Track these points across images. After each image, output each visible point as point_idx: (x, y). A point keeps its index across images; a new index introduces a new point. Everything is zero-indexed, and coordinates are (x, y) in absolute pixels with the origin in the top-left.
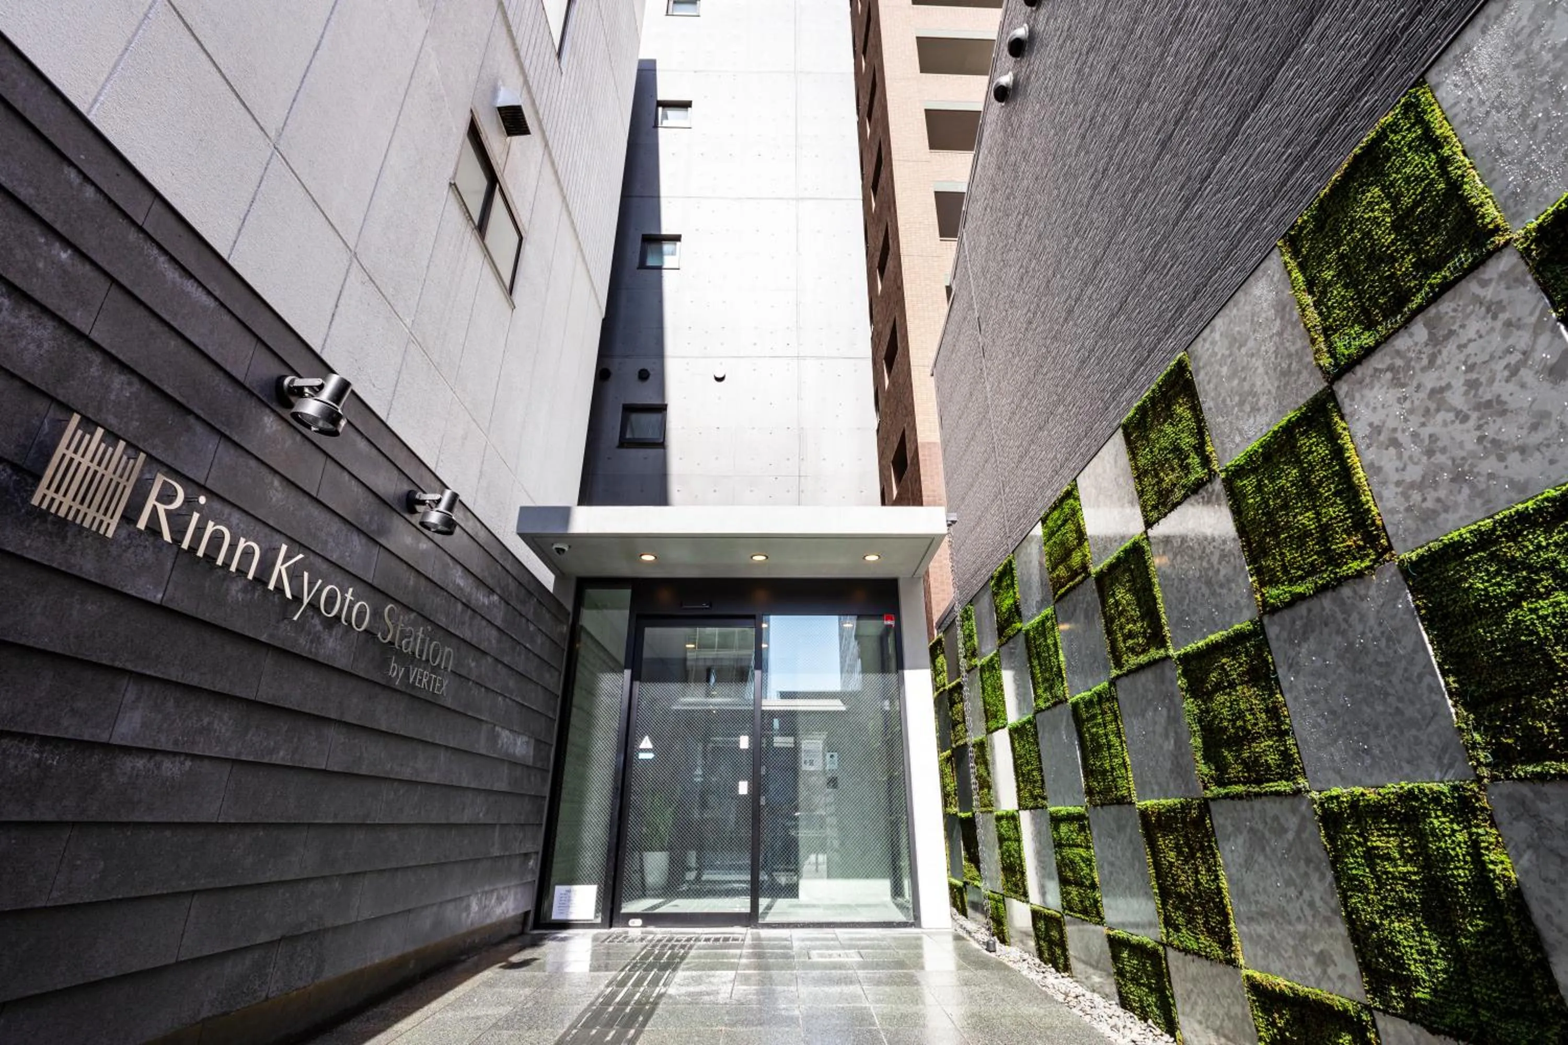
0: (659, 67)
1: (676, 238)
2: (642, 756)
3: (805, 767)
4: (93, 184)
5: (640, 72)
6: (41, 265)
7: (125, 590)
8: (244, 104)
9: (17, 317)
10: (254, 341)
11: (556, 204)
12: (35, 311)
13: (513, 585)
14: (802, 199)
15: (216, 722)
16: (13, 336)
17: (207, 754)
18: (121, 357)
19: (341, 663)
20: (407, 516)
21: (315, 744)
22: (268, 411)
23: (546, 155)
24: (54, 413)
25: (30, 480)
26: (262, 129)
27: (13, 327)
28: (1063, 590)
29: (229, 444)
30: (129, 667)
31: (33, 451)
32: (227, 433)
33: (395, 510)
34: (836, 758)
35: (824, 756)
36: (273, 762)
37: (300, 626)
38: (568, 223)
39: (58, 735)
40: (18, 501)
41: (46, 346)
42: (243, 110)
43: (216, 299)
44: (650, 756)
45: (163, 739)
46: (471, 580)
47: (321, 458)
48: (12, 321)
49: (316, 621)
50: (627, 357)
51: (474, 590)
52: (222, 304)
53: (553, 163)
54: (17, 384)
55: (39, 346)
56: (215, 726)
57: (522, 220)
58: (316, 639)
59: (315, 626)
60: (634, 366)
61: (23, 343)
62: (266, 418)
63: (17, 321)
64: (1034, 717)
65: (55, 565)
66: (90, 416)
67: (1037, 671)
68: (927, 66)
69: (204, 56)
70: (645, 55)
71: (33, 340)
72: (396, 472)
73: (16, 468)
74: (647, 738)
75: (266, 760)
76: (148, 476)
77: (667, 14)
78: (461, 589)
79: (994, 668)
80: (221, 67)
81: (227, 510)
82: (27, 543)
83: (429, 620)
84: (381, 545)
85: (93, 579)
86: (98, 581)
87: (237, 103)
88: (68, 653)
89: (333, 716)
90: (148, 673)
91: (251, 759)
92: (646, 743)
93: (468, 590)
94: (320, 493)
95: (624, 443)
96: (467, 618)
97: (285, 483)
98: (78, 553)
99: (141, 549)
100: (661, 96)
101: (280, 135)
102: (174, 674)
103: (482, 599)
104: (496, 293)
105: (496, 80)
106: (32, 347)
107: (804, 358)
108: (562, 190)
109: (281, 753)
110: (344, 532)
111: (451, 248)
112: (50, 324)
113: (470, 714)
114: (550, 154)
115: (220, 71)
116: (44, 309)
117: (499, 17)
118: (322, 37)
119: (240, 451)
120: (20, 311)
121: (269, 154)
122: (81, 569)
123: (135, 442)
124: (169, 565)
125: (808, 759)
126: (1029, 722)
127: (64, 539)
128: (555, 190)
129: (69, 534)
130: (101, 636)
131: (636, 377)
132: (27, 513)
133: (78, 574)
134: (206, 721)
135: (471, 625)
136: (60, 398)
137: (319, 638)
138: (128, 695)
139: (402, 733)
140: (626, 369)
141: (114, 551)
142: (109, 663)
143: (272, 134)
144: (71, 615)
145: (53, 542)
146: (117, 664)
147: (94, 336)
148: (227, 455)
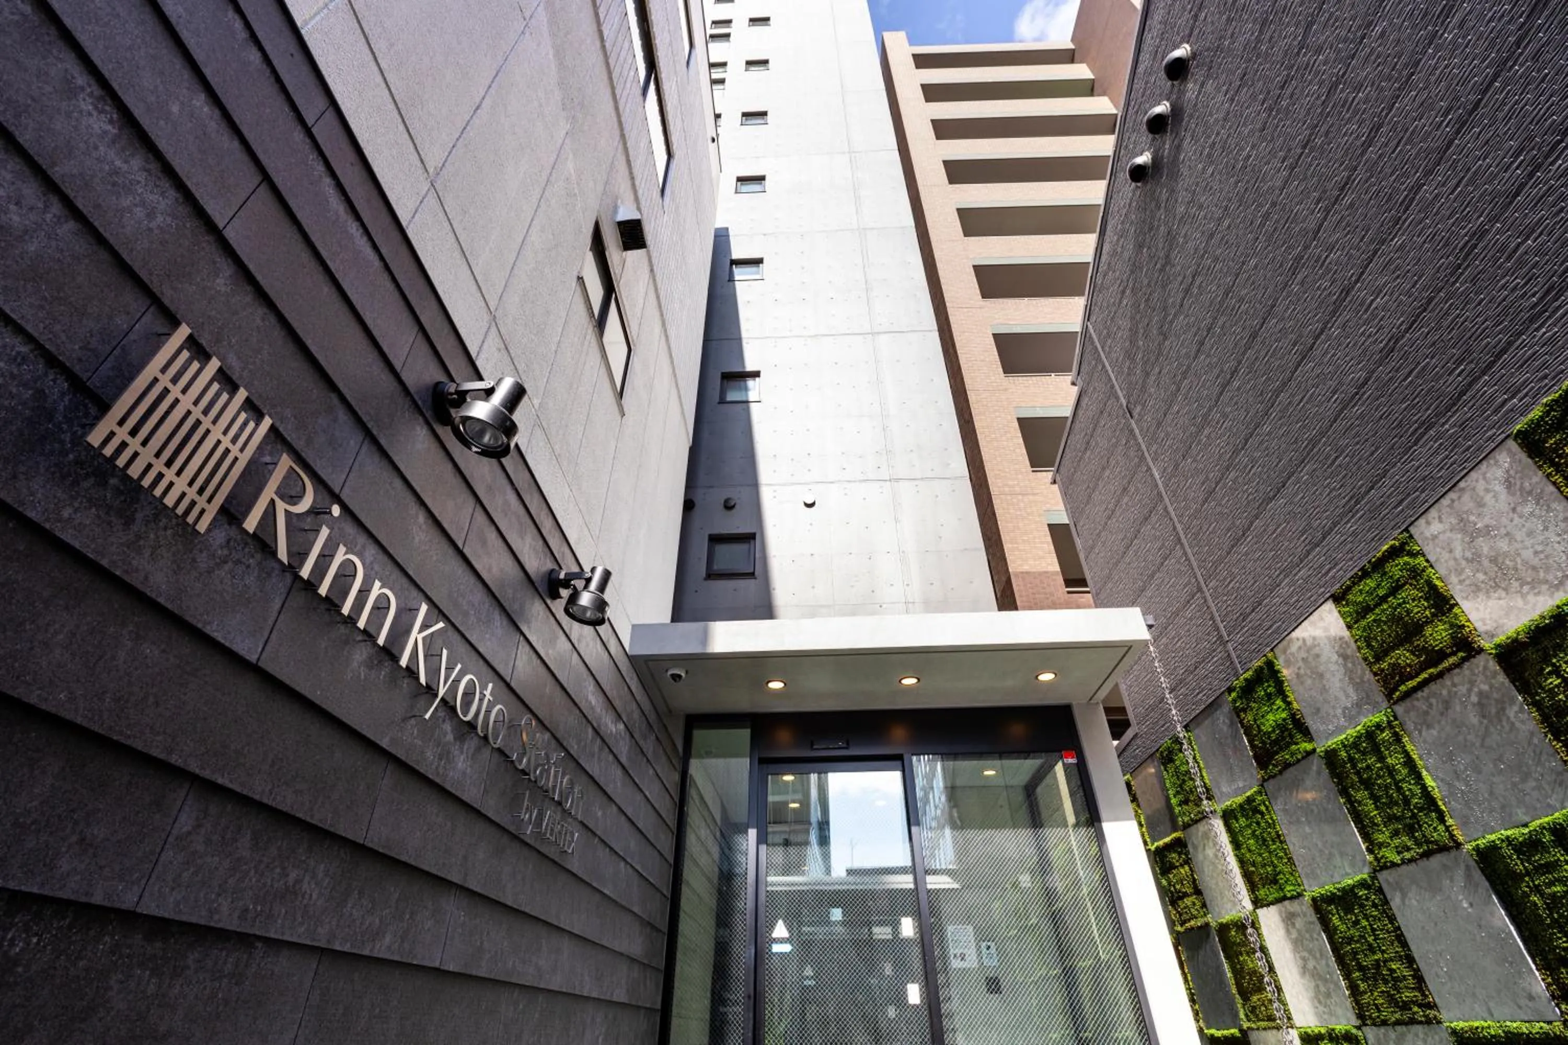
0: (731, 233)
1: (756, 374)
2: (777, 948)
3: (956, 964)
4: (261, 49)
5: (717, 236)
6: (175, 109)
7: (208, 630)
8: (408, 131)
9: (126, 162)
10: (416, 329)
11: (657, 329)
12: (154, 166)
13: (636, 715)
14: (879, 333)
15: (307, 879)
16: (114, 184)
17: (286, 938)
18: (259, 278)
19: (470, 794)
20: (549, 601)
21: (429, 924)
22: (421, 419)
23: (651, 281)
24: (150, 321)
25: (93, 411)
26: (422, 161)
27: (116, 172)
28: (1411, 684)
29: (374, 449)
30: (194, 767)
31: (108, 365)
32: (375, 432)
33: (536, 590)
34: (993, 950)
35: (979, 948)
36: (376, 954)
37: (430, 729)
38: (666, 348)
39: (46, 892)
40: (67, 437)
41: (160, 219)
42: (406, 136)
43: (382, 258)
44: (786, 948)
45: (225, 909)
46: (601, 698)
47: (471, 502)
48: (118, 163)
49: (448, 727)
50: (711, 487)
51: (604, 711)
52: (387, 268)
53: (656, 290)
54: (104, 255)
55: (151, 215)
56: (305, 886)
57: (633, 334)
58: (445, 755)
59: (445, 734)
60: (720, 496)
61: (126, 202)
62: (418, 428)
63: (125, 167)
64: (1374, 878)
65: (105, 562)
66: (203, 342)
67: (1369, 807)
68: (968, 231)
69: (376, 68)
70: (719, 225)
71: (143, 203)
72: (541, 542)
73: (76, 383)
74: (780, 922)
75: (366, 952)
76: (267, 459)
77: (736, 192)
78: (592, 708)
79: (1256, 811)
80: (391, 86)
81: (362, 539)
82: (66, 513)
83: (561, 745)
84: (522, 633)
85: (161, 600)
86: (169, 606)
87: (401, 127)
88: (96, 728)
89: (455, 880)
90: (220, 781)
91: (347, 948)
92: (780, 930)
93: (599, 710)
94: (466, 547)
95: (711, 575)
96: (596, 750)
97: (430, 522)
98: (147, 553)
99: (240, 569)
100: (736, 255)
101: (438, 174)
102: (259, 789)
103: (612, 727)
104: (609, 396)
105: (617, 198)
106: (139, 212)
107: (897, 480)
108: (662, 315)
109: (388, 939)
110: (487, 606)
111: (576, 339)
112: (172, 193)
113: (595, 884)
114: (654, 280)
115: (389, 90)
116: (168, 170)
117: (621, 147)
118: (483, 98)
119: (384, 463)
120: (133, 155)
121: (426, 189)
122: (146, 578)
123: (258, 403)
124: (277, 605)
125: (958, 951)
126: (1363, 884)
127: (128, 522)
128: (657, 314)
129: (139, 516)
130: (157, 704)
131: (722, 507)
132: (78, 463)
133: (140, 587)
134: (293, 875)
135: (599, 758)
136: (166, 302)
137: (449, 752)
138: (183, 818)
139: (527, 910)
140: (711, 499)
141: (203, 561)
142: (162, 756)
143: (431, 170)
144: (113, 658)
145: (109, 523)
146: (174, 759)
147: (230, 234)
148: (371, 464)
